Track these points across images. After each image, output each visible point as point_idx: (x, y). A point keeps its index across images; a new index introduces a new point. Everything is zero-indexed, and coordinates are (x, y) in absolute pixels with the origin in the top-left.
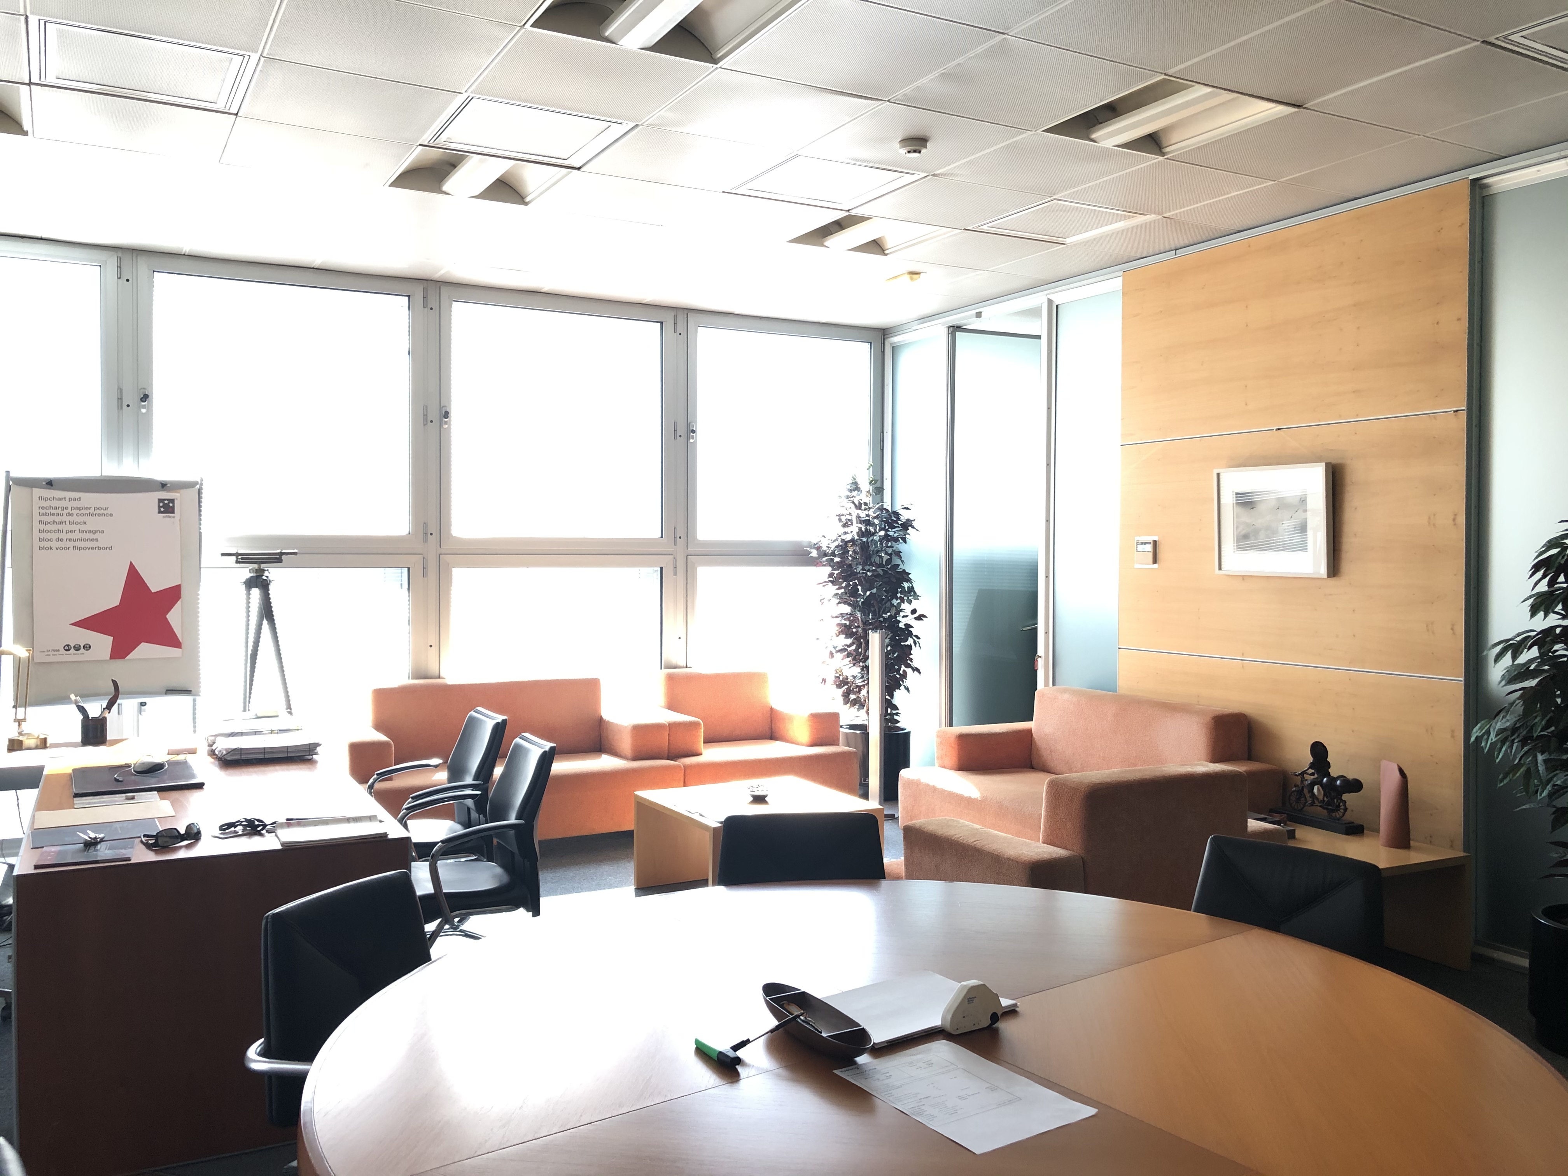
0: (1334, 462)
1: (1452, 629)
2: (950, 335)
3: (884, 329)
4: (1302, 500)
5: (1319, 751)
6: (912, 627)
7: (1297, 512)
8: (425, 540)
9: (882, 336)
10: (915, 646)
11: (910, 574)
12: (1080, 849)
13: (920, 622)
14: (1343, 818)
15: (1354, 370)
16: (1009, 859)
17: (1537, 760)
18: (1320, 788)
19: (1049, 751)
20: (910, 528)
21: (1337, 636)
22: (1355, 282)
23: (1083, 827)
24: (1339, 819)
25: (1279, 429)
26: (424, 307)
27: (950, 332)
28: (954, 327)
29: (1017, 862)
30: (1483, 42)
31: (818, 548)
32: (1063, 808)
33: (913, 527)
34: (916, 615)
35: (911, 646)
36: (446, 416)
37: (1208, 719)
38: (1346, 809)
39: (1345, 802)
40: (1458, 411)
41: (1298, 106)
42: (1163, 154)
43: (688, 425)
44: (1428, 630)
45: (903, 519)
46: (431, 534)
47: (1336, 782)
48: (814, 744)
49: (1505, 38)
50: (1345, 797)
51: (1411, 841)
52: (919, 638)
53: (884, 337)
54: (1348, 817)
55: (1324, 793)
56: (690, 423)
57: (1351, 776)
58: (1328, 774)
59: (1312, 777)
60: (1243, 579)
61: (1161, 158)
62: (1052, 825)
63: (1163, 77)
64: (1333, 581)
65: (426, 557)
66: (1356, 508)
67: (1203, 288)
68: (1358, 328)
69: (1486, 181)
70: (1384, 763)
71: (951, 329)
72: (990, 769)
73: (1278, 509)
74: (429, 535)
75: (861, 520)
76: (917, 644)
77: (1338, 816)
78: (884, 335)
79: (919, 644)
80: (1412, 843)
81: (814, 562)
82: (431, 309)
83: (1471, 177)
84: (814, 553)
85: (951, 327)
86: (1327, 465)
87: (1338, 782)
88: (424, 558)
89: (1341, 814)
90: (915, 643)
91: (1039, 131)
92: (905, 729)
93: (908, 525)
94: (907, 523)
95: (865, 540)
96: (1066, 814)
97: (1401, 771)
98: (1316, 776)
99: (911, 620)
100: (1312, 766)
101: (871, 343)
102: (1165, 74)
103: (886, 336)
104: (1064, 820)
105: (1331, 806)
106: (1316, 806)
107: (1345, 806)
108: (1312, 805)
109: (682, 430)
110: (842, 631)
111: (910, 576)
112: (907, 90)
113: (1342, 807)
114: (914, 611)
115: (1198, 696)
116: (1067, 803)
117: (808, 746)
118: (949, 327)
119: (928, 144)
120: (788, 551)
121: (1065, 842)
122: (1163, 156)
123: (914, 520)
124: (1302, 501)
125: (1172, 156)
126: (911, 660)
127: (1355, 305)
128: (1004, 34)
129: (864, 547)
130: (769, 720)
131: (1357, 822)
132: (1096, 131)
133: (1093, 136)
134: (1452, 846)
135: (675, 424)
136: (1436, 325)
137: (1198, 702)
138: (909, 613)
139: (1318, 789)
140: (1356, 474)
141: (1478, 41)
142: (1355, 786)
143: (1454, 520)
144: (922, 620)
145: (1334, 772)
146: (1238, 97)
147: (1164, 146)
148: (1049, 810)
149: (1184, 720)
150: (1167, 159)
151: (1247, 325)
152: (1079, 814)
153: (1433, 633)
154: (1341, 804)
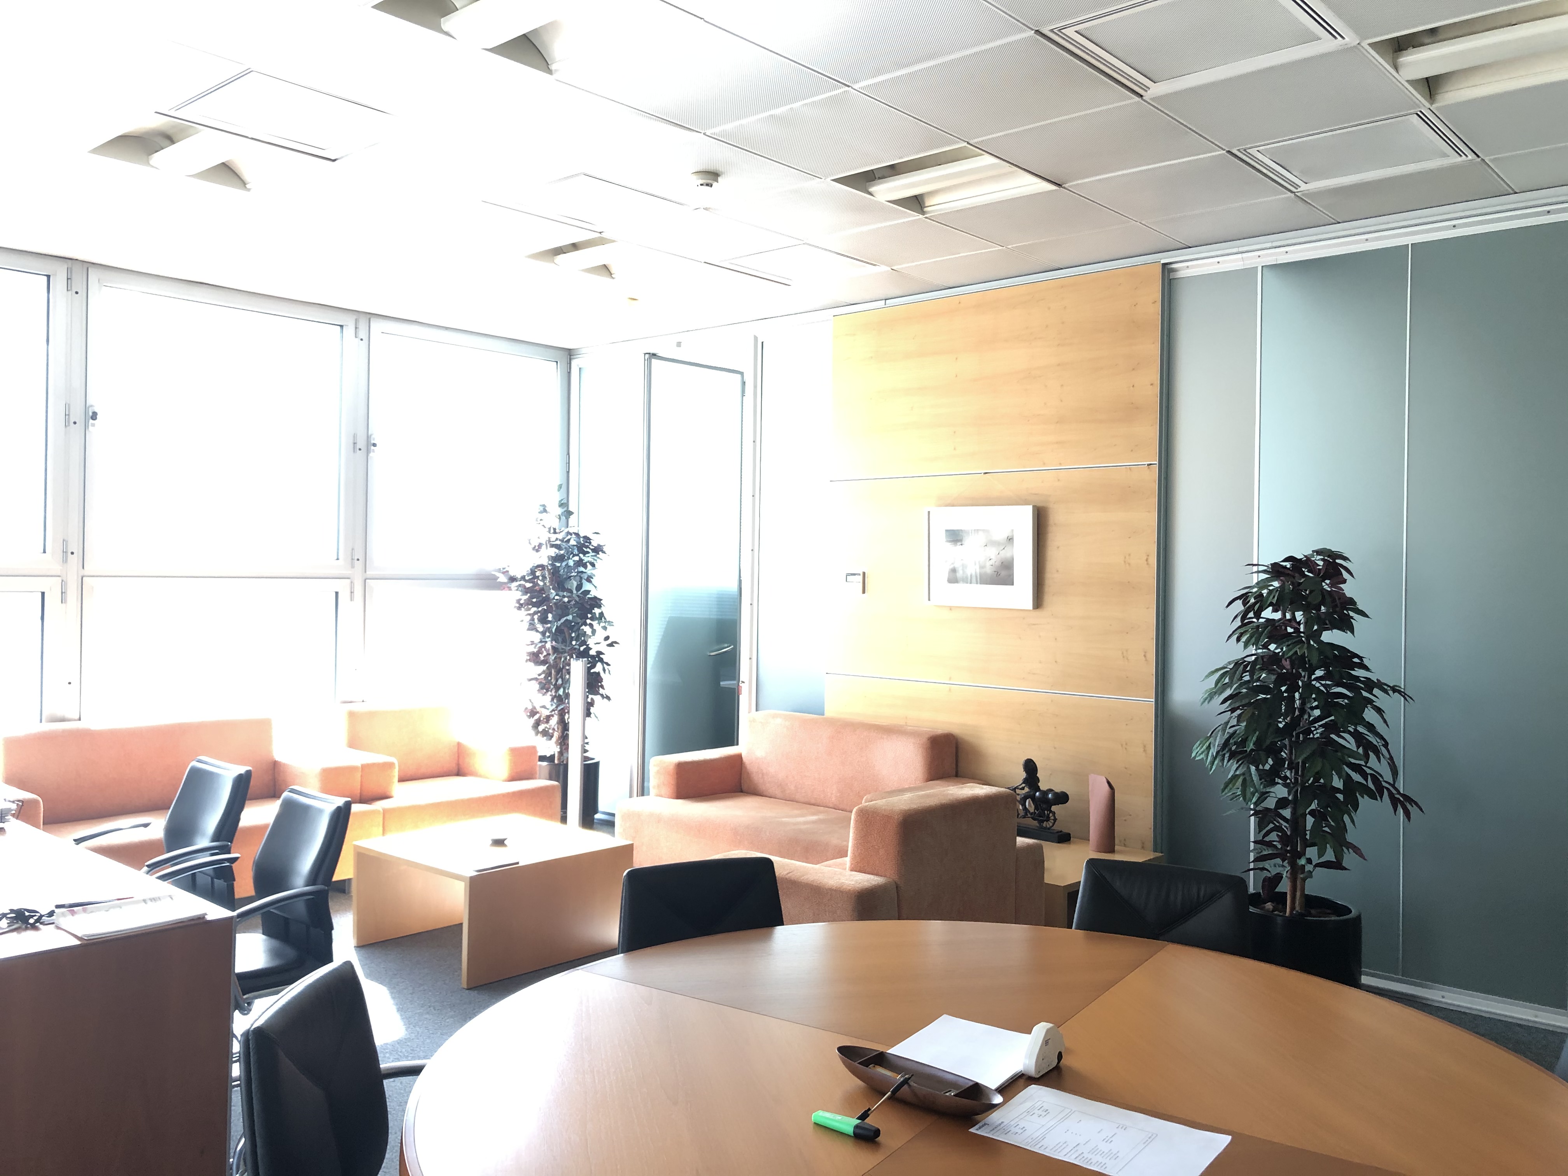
0: (1039, 504)
1: (1145, 656)
2: (646, 361)
3: (570, 350)
4: (1009, 538)
5: (1030, 767)
6: (603, 654)
7: (1004, 549)
8: (65, 560)
9: (569, 356)
10: (605, 673)
11: (602, 600)
12: (894, 875)
13: (612, 648)
14: (1052, 828)
15: (1057, 423)
16: (831, 890)
17: (1250, 771)
18: (1031, 802)
19: (760, 775)
20: (600, 553)
21: (1040, 662)
22: (1059, 345)
23: (897, 852)
24: (1049, 829)
25: (986, 473)
26: (67, 290)
27: (646, 359)
28: (650, 354)
29: (841, 891)
30: (1229, 152)
31: (505, 573)
32: (875, 835)
33: (604, 552)
34: (609, 642)
35: (598, 674)
36: (94, 418)
37: (924, 740)
38: (1055, 820)
39: (1054, 813)
40: (1151, 464)
41: (1059, 185)
42: (923, 213)
43: (368, 437)
44: (1123, 657)
45: (595, 543)
46: (72, 553)
47: (1047, 795)
48: (513, 778)
49: (1245, 150)
50: (1054, 808)
51: (1116, 846)
52: (609, 665)
53: (570, 357)
54: (1057, 827)
55: (1035, 807)
56: (371, 436)
57: (1058, 789)
58: (1038, 789)
59: (1024, 792)
60: (951, 609)
61: (921, 216)
62: (862, 852)
63: (965, 144)
64: (1038, 613)
65: (65, 580)
66: (1058, 547)
67: (913, 339)
68: (1062, 385)
69: (1174, 266)
70: (1092, 777)
71: (647, 356)
72: (706, 795)
73: (986, 546)
74: (69, 554)
75: (551, 544)
76: (607, 671)
77: (1048, 826)
78: (570, 356)
79: (609, 671)
80: (1117, 848)
81: (500, 586)
82: (77, 293)
83: (1163, 261)
84: (503, 579)
85: (647, 354)
86: (1034, 507)
87: (1050, 796)
88: (62, 581)
89: (1051, 824)
90: (604, 670)
91: (829, 179)
92: (593, 759)
93: (599, 550)
94: (599, 548)
95: (558, 565)
96: (879, 841)
97: (1109, 783)
98: (1027, 790)
99: (602, 647)
100: (1025, 781)
101: (557, 362)
102: (968, 143)
103: (572, 357)
104: (876, 847)
105: (1042, 817)
106: (1028, 817)
107: (1055, 817)
108: (1024, 817)
109: (361, 443)
110: (529, 660)
111: (601, 602)
112: (729, 127)
113: (1052, 818)
114: (607, 638)
115: (906, 718)
116: (879, 831)
117: (506, 781)
118: (645, 354)
119: (720, 179)
120: (477, 575)
121: (877, 868)
122: (924, 215)
123: (604, 545)
124: (1009, 540)
125: (931, 216)
126: (602, 687)
127: (1059, 365)
128: (848, 86)
129: (555, 572)
130: (457, 755)
131: (1065, 831)
132: (873, 186)
133: (871, 190)
134: (1143, 847)
135: (355, 436)
136: (1132, 388)
137: (906, 723)
138: (601, 640)
139: (1029, 802)
140: (1057, 517)
141: (1224, 150)
142: (1062, 798)
143: (1147, 560)
144: (614, 646)
145: (1043, 786)
146: (1016, 171)
147: (926, 205)
148: (859, 838)
149: (900, 741)
150: (926, 218)
151: (956, 376)
152: (893, 840)
153: (1127, 659)
154: (1051, 815)
